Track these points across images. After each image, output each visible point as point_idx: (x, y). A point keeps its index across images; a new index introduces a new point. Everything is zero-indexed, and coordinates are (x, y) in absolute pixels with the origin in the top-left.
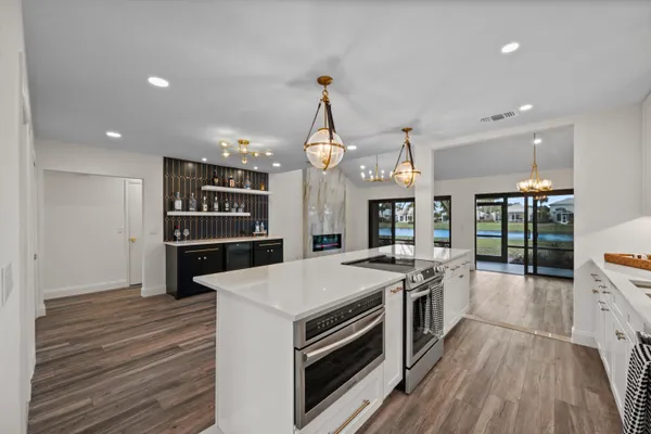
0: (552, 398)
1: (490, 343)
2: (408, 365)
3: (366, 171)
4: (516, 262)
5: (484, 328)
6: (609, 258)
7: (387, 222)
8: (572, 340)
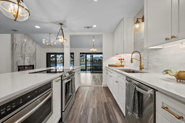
0: (103, 103)
1: (87, 92)
2: (63, 110)
3: (45, 41)
4: (88, 70)
5: (85, 88)
6: (109, 66)
7: (54, 62)
8: (102, 86)
